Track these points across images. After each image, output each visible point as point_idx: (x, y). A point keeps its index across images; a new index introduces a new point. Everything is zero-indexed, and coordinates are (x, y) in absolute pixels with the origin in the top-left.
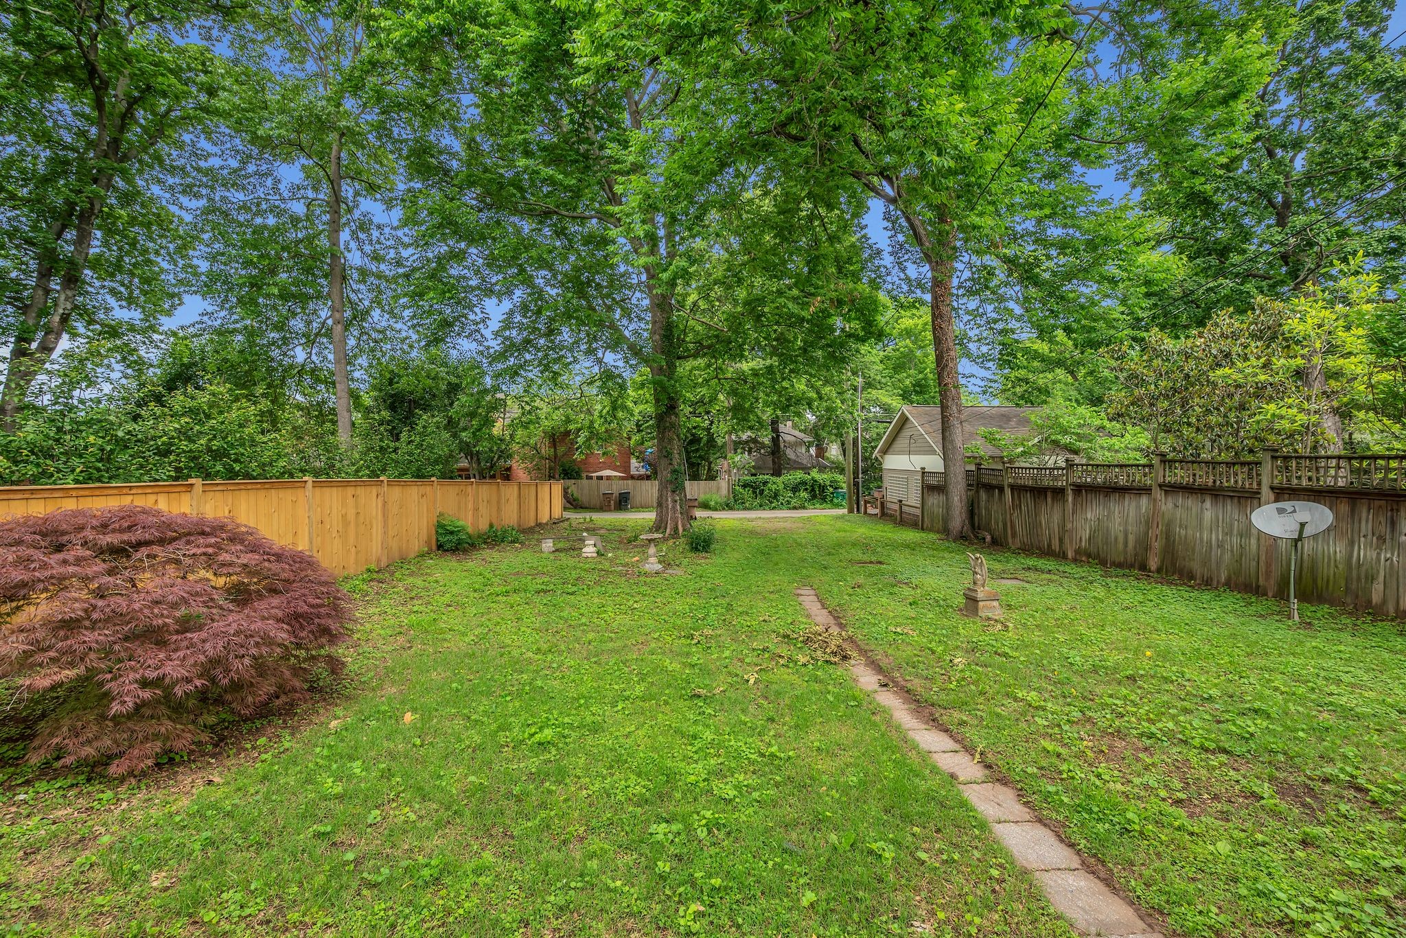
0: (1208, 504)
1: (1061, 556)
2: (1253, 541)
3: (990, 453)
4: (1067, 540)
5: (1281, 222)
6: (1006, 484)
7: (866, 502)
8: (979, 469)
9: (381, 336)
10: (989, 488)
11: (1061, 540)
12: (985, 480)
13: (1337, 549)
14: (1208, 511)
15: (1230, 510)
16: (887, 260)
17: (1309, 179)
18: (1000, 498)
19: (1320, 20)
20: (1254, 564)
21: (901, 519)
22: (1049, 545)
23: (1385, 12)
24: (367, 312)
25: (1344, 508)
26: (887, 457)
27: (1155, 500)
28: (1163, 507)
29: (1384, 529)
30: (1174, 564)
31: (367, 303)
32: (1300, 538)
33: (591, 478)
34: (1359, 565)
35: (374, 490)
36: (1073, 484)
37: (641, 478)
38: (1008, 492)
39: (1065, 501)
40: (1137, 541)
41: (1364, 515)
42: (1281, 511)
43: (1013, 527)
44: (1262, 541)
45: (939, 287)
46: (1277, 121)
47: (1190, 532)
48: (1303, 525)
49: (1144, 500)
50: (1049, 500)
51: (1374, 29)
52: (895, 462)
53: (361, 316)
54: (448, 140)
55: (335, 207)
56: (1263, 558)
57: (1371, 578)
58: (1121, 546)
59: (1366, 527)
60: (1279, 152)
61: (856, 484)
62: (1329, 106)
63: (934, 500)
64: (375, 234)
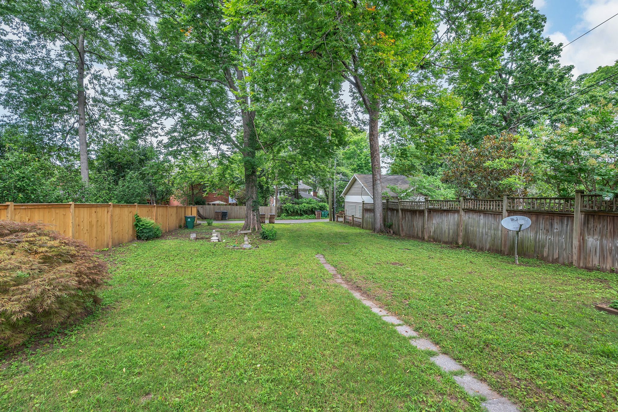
0: (482, 217)
1: (422, 239)
2: (500, 232)
3: (392, 195)
4: (425, 233)
5: (504, 103)
6: (399, 208)
7: (338, 216)
8: (388, 202)
9: (104, 133)
10: (392, 210)
11: (422, 232)
12: (390, 207)
13: (531, 235)
14: (482, 219)
15: (491, 220)
16: (350, 110)
17: (515, 87)
18: (397, 215)
19: (521, 24)
20: (500, 241)
21: (352, 224)
22: (417, 234)
23: (543, 23)
24: (97, 121)
25: (534, 218)
26: (346, 196)
27: (461, 215)
28: (464, 218)
29: (548, 227)
30: (468, 242)
31: (97, 116)
32: (520, 231)
33: (210, 205)
34: (539, 241)
35: (106, 209)
36: (428, 209)
37: (233, 204)
38: (400, 212)
39: (424, 216)
40: (454, 232)
41: (541, 221)
42: (512, 220)
43: (402, 227)
44: (503, 232)
45: (373, 123)
46: (503, 63)
47: (475, 228)
48: (521, 225)
49: (456, 215)
50: (418, 215)
51: (539, 30)
52: (350, 199)
53: (93, 122)
54: (142, 38)
55: (81, 66)
56: (503, 239)
57: (543, 246)
58: (447, 235)
59: (542, 226)
60: (504, 76)
61: (333, 208)
62: (522, 59)
63: (368, 215)
64: (102, 81)
